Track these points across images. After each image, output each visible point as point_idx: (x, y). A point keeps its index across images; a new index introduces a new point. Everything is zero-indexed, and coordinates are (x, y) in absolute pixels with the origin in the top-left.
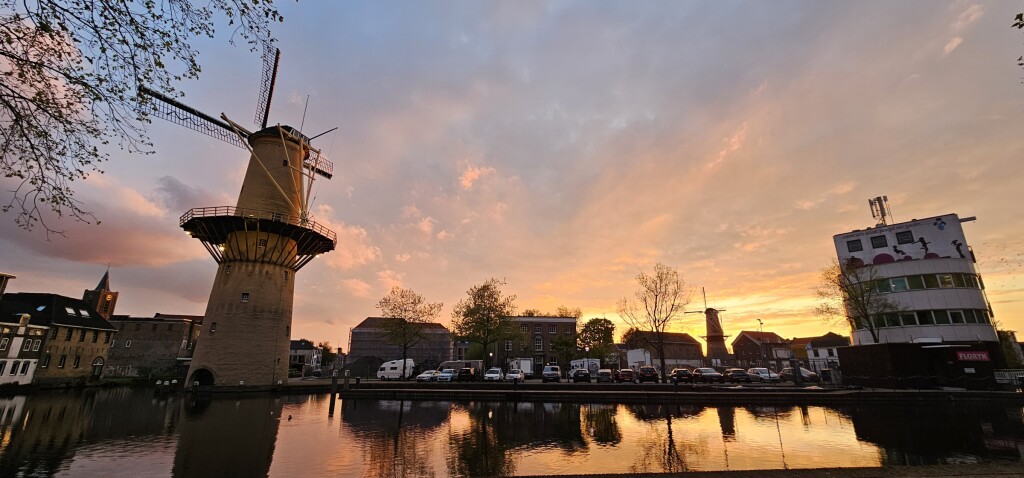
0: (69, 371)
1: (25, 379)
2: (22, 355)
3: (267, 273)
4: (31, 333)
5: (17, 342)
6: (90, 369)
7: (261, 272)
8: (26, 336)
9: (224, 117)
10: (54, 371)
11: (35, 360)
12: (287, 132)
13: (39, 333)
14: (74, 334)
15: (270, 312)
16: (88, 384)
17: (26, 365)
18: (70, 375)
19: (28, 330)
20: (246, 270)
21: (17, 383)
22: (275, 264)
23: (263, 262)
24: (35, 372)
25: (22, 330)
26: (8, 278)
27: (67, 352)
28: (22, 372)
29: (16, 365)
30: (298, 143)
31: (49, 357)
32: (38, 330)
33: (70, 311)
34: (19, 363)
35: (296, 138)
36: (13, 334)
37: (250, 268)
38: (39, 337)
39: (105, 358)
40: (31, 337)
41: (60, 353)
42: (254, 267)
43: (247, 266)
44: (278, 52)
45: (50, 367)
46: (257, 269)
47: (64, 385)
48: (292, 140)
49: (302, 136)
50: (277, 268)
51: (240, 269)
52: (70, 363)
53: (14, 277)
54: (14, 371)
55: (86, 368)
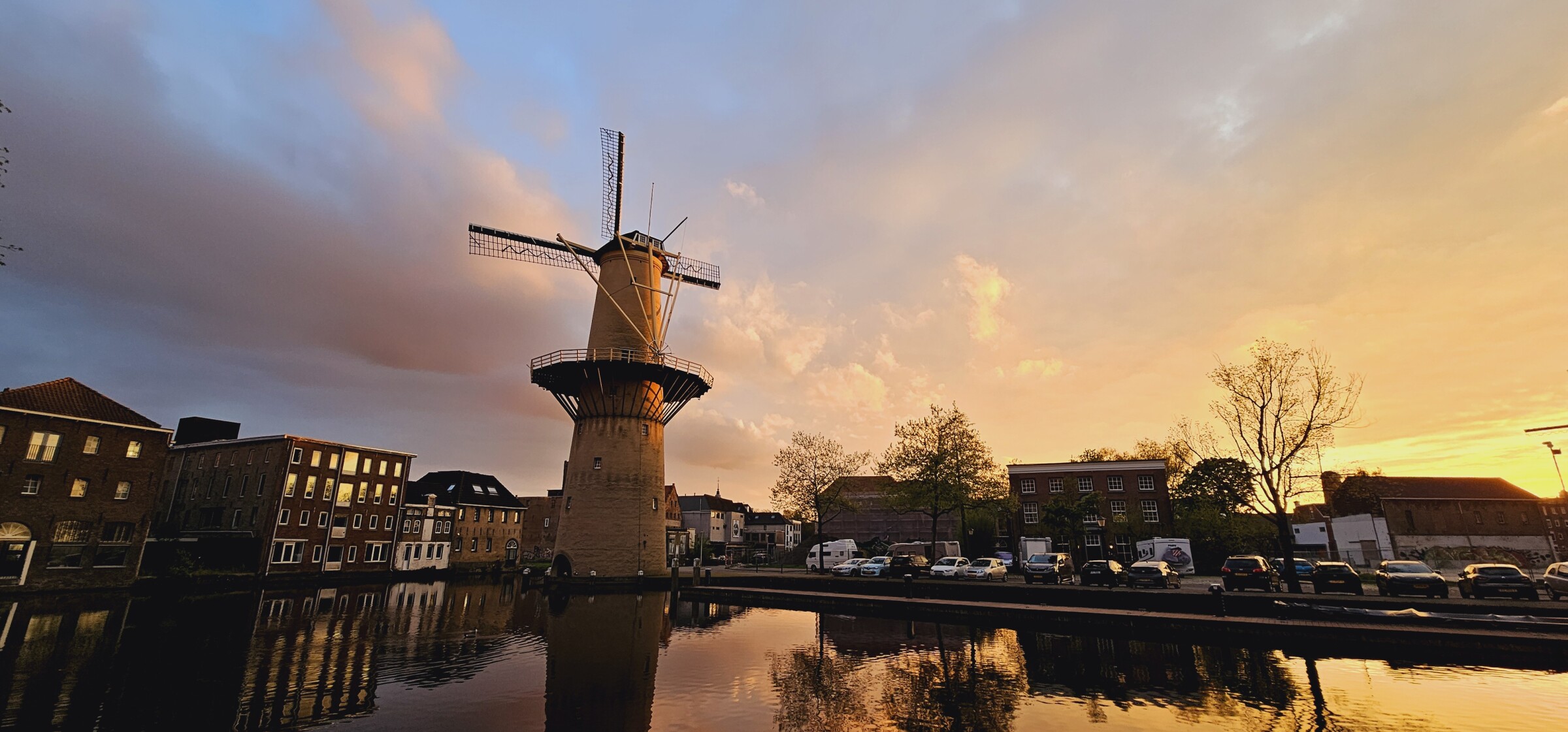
0: (482, 554)
1: (442, 564)
2: (435, 538)
3: (621, 429)
4: (441, 514)
5: (429, 524)
6: (503, 553)
7: (613, 429)
8: (435, 517)
9: (560, 239)
10: (467, 555)
11: (448, 543)
12: (629, 240)
13: (448, 514)
14: (482, 513)
15: (628, 480)
16: (504, 570)
17: (440, 548)
18: (484, 559)
19: (437, 511)
20: (597, 427)
21: (435, 567)
22: (630, 416)
23: (614, 416)
24: (450, 556)
25: (431, 512)
26: (410, 458)
27: (477, 534)
28: (438, 555)
29: (431, 548)
30: (646, 250)
31: (460, 539)
32: (445, 510)
33: (477, 489)
34: (433, 546)
35: (644, 245)
36: (423, 517)
37: (601, 425)
38: (448, 519)
39: (519, 540)
40: (440, 518)
41: (471, 535)
42: (605, 423)
43: (597, 423)
44: (621, 137)
45: (465, 551)
46: (608, 425)
47: (480, 571)
48: (638, 248)
49: (651, 239)
50: (633, 421)
51: (590, 427)
52: (482, 546)
53: (416, 457)
54: (429, 554)
55: (499, 553)
